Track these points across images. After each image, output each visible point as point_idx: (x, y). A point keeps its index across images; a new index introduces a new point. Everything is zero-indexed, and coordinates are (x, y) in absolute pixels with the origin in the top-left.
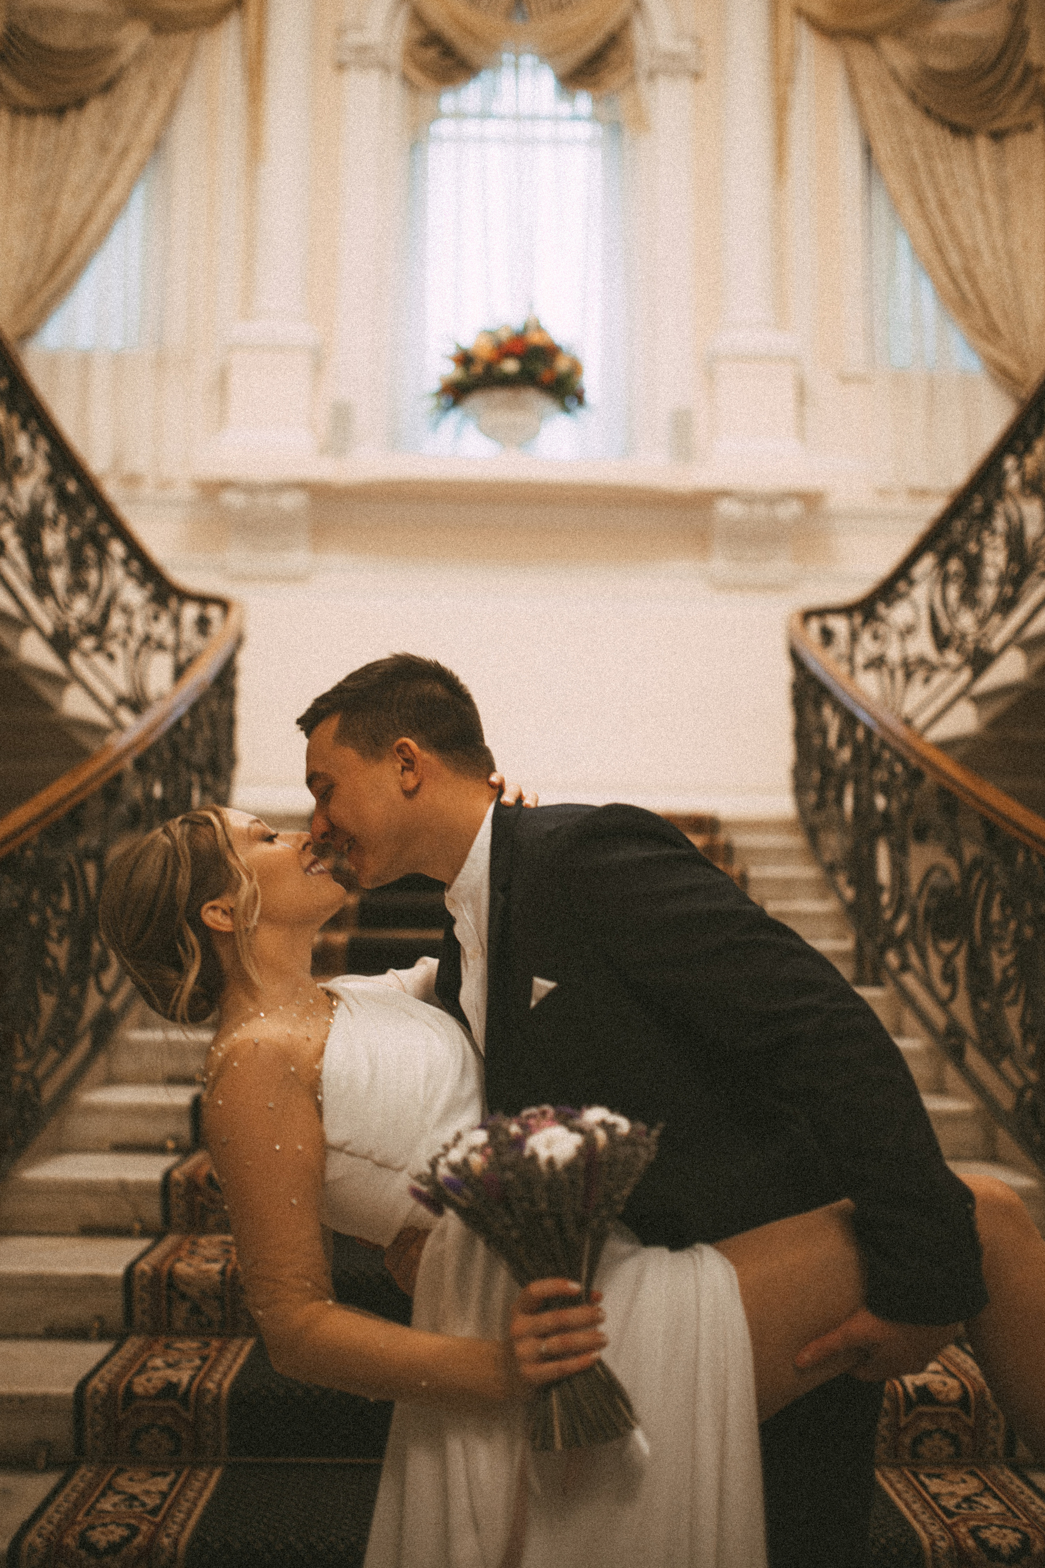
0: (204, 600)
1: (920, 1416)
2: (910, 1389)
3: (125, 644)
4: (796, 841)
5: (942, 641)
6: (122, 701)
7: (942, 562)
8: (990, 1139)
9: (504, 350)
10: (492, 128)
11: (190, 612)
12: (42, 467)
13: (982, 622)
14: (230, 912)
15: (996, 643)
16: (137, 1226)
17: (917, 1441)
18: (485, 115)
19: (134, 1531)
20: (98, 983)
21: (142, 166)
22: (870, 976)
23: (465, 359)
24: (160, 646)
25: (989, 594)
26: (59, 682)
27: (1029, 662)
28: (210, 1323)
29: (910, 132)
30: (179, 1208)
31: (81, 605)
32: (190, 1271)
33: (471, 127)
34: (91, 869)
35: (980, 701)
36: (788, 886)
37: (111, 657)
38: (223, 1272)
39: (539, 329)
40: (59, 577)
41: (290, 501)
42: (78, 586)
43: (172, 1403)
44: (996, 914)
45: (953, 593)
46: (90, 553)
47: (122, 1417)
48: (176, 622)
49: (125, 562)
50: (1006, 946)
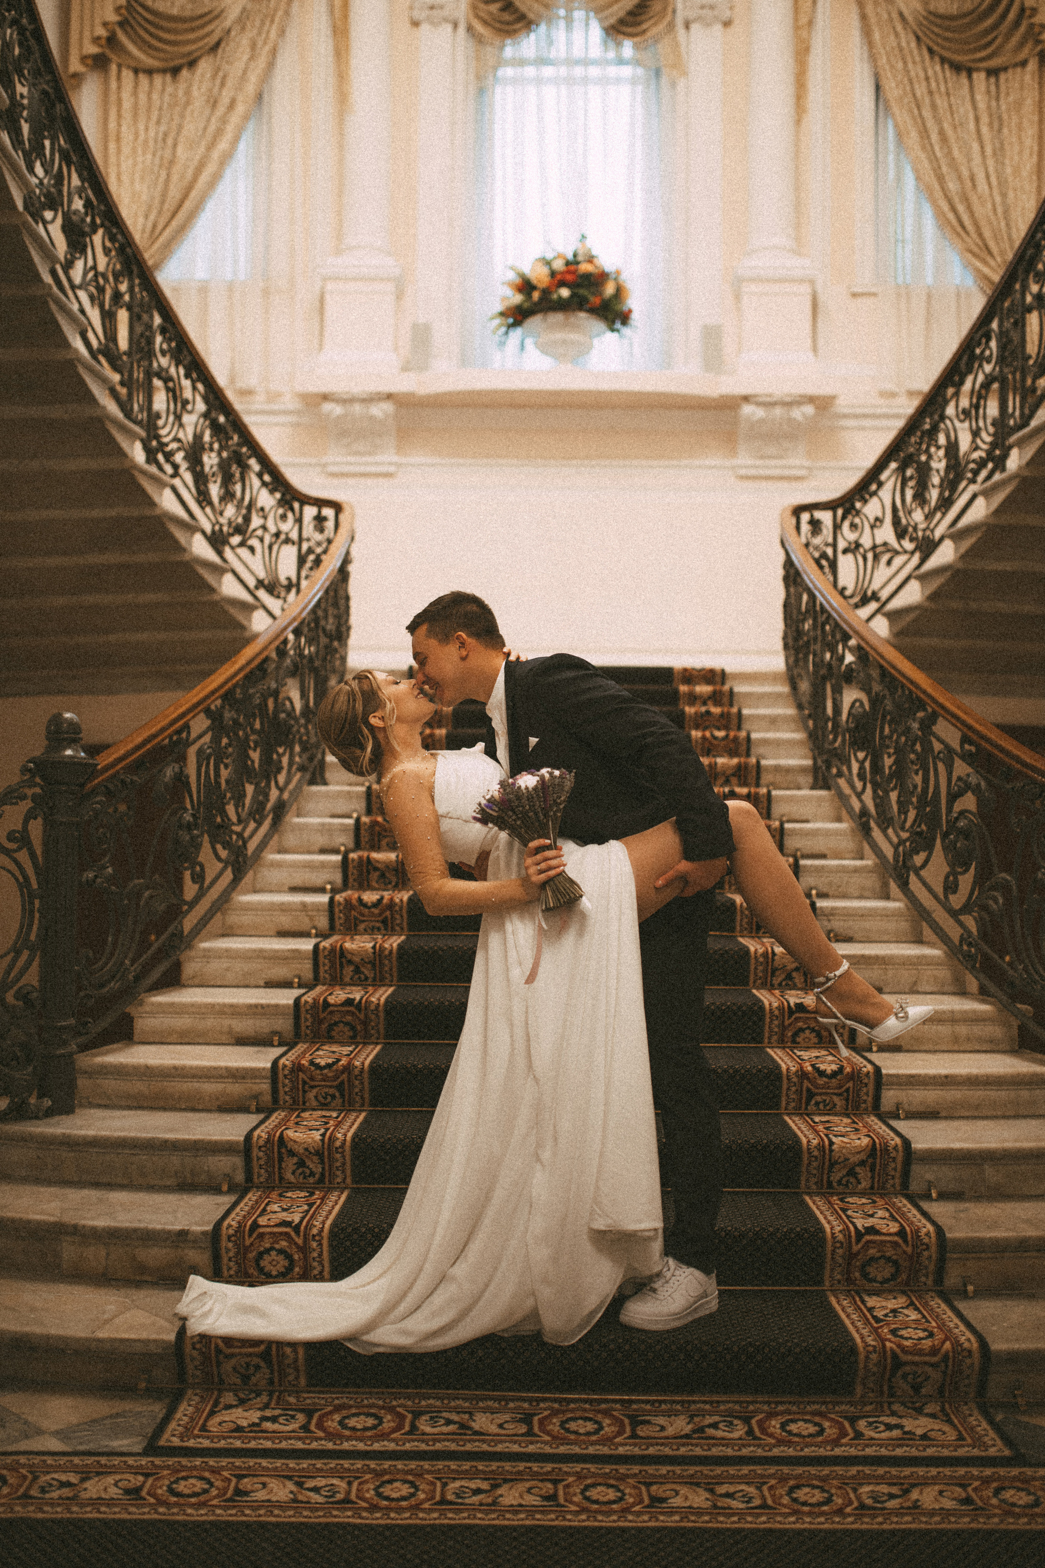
0: (320, 503)
1: (797, 1019)
2: (792, 1004)
3: (262, 540)
4: (784, 689)
5: (901, 533)
6: (260, 583)
7: (902, 469)
8: (885, 885)
9: (558, 279)
10: (548, 71)
11: (310, 512)
12: (201, 406)
13: (928, 517)
14: (382, 718)
15: (938, 534)
16: (314, 931)
17: (796, 1034)
18: (541, 61)
19: (338, 1060)
20: (276, 782)
21: (246, 118)
22: (821, 783)
23: (526, 286)
24: (288, 541)
25: (934, 495)
26: (219, 571)
27: (956, 549)
28: (366, 979)
29: (916, 71)
30: (340, 918)
31: (230, 511)
32: (354, 946)
33: (530, 71)
34: (271, 703)
35: (923, 578)
36: (773, 722)
37: (252, 549)
38: (374, 947)
39: (590, 259)
40: (215, 490)
41: (379, 410)
42: (228, 496)
43: (352, 1009)
44: (887, 731)
45: (909, 494)
46: (235, 469)
47: (322, 1016)
48: (299, 521)
49: (260, 475)
50: (892, 751)
